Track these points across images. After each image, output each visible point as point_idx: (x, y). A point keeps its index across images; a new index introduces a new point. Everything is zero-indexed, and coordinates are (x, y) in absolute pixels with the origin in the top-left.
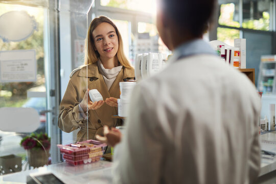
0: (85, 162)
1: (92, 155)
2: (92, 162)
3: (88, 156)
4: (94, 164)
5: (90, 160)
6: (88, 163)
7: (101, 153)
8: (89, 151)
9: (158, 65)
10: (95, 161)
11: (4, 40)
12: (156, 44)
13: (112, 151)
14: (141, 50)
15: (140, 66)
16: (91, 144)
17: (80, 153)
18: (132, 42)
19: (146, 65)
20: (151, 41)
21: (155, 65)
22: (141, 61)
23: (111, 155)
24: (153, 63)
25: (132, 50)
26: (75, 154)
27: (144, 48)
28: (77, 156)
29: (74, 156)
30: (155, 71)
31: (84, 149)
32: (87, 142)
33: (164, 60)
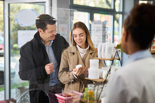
1: (74, 100)
3: (72, 101)
7: (79, 99)
8: (73, 98)
9: (111, 50)
11: (21, 25)
12: (104, 27)
13: (84, 97)
14: (96, 30)
15: (101, 50)
16: (73, 94)
17: (68, 100)
18: (90, 25)
19: (105, 50)
20: (101, 26)
21: (110, 50)
22: (102, 47)
23: (84, 99)
24: (109, 49)
25: (90, 30)
26: (65, 100)
27: (97, 29)
28: (66, 101)
29: (64, 101)
30: (110, 53)
31: (70, 97)
32: (71, 92)
33: (115, 47)
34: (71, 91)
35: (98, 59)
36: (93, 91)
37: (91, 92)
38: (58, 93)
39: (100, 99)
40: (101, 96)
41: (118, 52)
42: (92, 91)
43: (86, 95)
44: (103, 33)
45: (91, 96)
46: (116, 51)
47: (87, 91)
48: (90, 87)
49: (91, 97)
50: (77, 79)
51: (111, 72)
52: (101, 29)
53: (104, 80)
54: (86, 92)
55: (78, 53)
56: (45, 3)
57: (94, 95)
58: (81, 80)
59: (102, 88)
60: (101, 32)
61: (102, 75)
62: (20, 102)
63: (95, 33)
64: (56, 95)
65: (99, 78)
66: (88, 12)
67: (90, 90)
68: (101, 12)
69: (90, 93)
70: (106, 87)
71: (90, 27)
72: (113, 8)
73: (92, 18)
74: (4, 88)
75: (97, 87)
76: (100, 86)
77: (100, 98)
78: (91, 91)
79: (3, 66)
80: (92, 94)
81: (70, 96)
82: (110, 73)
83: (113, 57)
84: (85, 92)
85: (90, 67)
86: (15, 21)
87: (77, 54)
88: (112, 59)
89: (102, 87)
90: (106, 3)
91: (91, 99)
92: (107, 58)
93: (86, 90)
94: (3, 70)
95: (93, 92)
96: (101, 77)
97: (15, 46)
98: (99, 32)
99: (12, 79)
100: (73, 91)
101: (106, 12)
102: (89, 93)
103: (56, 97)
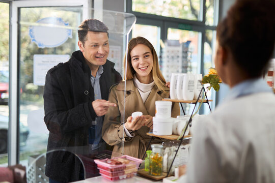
0: (121, 177)
1: (127, 172)
2: (127, 178)
3: (124, 172)
4: (129, 180)
5: (125, 176)
6: (123, 179)
7: (136, 169)
8: (125, 167)
9: (193, 86)
10: (130, 177)
11: (40, 45)
12: (185, 52)
13: (146, 167)
14: (170, 57)
15: (176, 85)
16: (126, 161)
17: (116, 170)
18: (161, 48)
19: (182, 85)
20: (180, 49)
21: (191, 86)
22: (177, 81)
23: (144, 171)
24: (189, 83)
25: (161, 57)
26: (111, 170)
27: (172, 55)
28: (114, 172)
29: (110, 172)
30: (191, 91)
31: (120, 166)
32: (122, 158)
33: (200, 81)
34: (123, 156)
35: (170, 101)
36: (161, 155)
37: (156, 157)
38: (100, 159)
39: (173, 171)
40: (174, 164)
41: (206, 90)
42: (159, 156)
43: (148, 163)
44: (183, 62)
45: (157, 164)
46: (202, 87)
47: (150, 155)
48: (156, 149)
49: (157, 166)
50: (131, 138)
51: (193, 123)
52: (180, 55)
53: (180, 137)
54: (149, 158)
55: (136, 91)
56: (82, 8)
57: (162, 162)
58: (141, 138)
59: (177, 151)
60: (180, 59)
61: (177, 129)
62: (34, 182)
63: (168, 61)
64: (97, 161)
65: (171, 133)
66: (158, 26)
67: (155, 153)
68: (180, 26)
69: (155, 160)
70: (183, 150)
71: (161, 52)
72: (201, 19)
73: (164, 36)
74: (7, 159)
75: (167, 149)
76: (174, 148)
77: (173, 168)
78: (157, 155)
79: (7, 120)
80: (158, 160)
81: (121, 163)
82: (190, 126)
83: (197, 99)
84: (146, 159)
85: (156, 115)
86: (30, 43)
87: (135, 93)
88: (195, 101)
89: (177, 149)
90: (191, 12)
91: (156, 169)
92: (185, 99)
93: (148, 154)
94: (6, 126)
95: (160, 158)
96: (175, 132)
97: (29, 86)
98: (175, 61)
99: (22, 144)
100: (127, 156)
101: (189, 27)
102: (154, 158)
103: (96, 165)
